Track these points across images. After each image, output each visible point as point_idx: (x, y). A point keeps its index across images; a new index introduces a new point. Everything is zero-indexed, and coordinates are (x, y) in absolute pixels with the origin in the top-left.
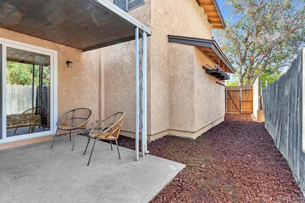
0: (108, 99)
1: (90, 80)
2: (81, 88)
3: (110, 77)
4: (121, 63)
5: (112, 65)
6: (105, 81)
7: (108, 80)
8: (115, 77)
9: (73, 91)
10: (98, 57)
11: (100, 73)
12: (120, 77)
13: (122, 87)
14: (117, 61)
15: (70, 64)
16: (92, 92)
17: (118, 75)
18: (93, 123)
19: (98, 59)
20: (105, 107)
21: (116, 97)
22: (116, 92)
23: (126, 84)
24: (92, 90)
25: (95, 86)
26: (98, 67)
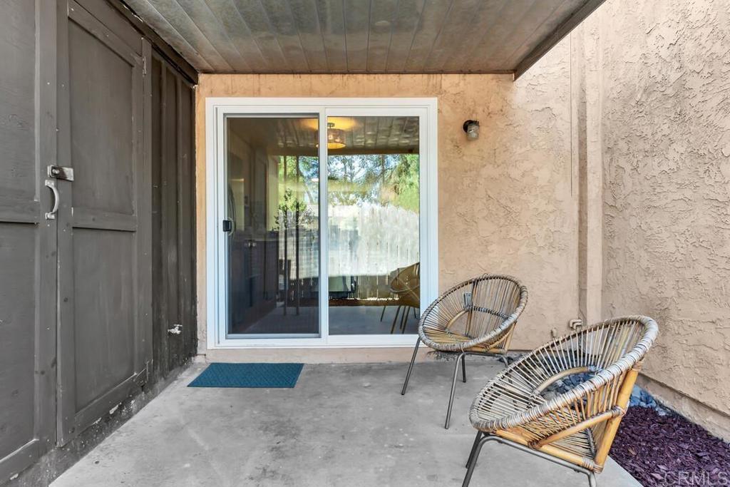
0: (616, 244)
1: (543, 175)
2: (509, 204)
3: (625, 151)
4: (674, 76)
5: (632, 96)
6: (604, 169)
7: (614, 164)
8: (648, 147)
9: (484, 218)
10: (576, 83)
11: (583, 144)
12: (672, 142)
13: (681, 186)
14: (654, 73)
15: (473, 128)
16: (552, 215)
17: (658, 136)
18: (554, 331)
19: (576, 91)
20: (606, 272)
21: (649, 233)
22: (652, 211)
23: (701, 170)
24: (551, 208)
25: (566, 194)
26: (575, 121)
